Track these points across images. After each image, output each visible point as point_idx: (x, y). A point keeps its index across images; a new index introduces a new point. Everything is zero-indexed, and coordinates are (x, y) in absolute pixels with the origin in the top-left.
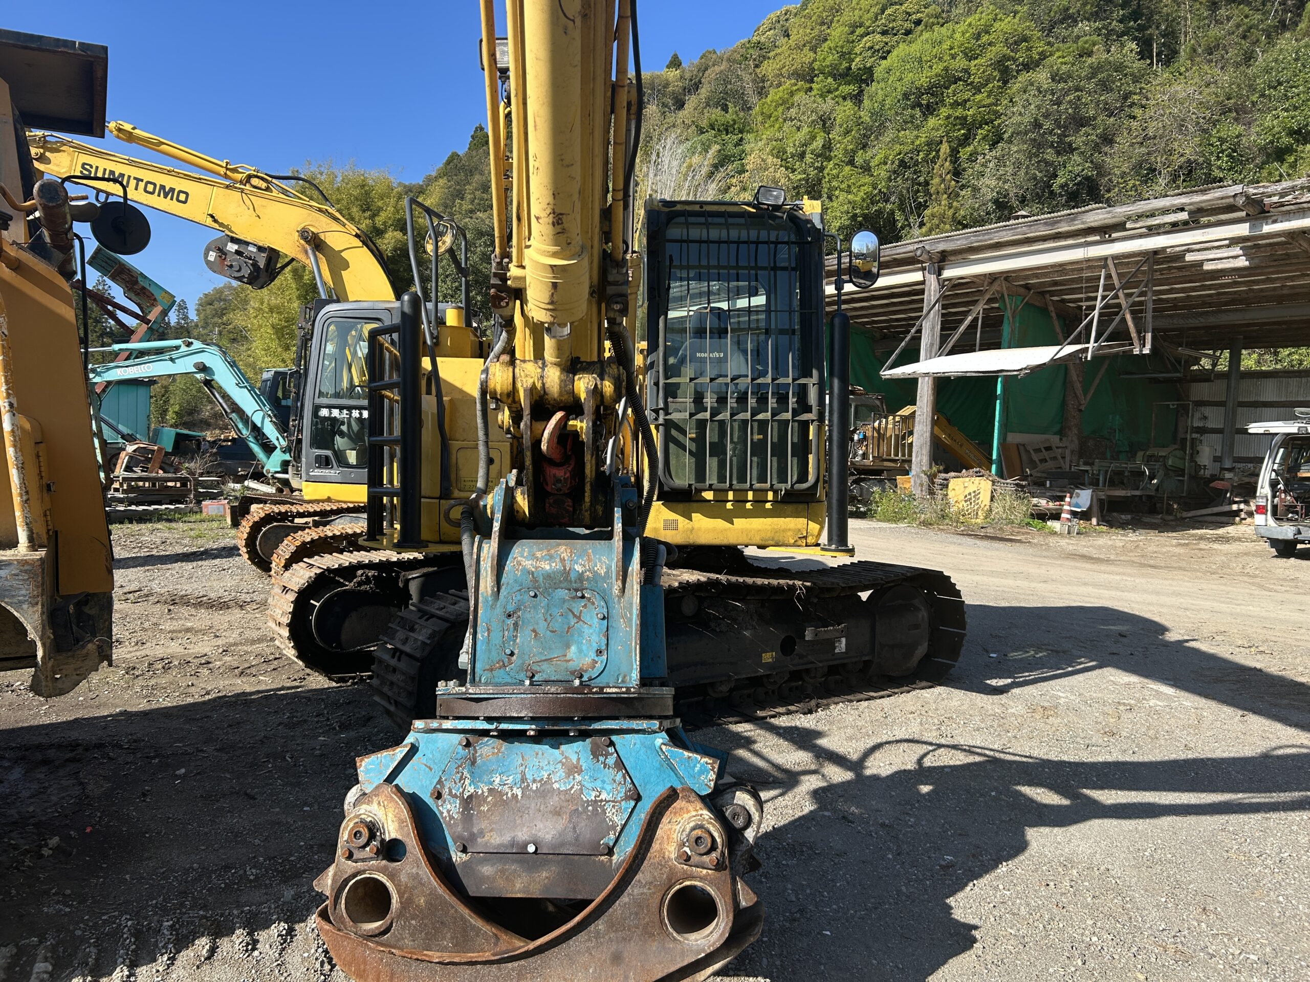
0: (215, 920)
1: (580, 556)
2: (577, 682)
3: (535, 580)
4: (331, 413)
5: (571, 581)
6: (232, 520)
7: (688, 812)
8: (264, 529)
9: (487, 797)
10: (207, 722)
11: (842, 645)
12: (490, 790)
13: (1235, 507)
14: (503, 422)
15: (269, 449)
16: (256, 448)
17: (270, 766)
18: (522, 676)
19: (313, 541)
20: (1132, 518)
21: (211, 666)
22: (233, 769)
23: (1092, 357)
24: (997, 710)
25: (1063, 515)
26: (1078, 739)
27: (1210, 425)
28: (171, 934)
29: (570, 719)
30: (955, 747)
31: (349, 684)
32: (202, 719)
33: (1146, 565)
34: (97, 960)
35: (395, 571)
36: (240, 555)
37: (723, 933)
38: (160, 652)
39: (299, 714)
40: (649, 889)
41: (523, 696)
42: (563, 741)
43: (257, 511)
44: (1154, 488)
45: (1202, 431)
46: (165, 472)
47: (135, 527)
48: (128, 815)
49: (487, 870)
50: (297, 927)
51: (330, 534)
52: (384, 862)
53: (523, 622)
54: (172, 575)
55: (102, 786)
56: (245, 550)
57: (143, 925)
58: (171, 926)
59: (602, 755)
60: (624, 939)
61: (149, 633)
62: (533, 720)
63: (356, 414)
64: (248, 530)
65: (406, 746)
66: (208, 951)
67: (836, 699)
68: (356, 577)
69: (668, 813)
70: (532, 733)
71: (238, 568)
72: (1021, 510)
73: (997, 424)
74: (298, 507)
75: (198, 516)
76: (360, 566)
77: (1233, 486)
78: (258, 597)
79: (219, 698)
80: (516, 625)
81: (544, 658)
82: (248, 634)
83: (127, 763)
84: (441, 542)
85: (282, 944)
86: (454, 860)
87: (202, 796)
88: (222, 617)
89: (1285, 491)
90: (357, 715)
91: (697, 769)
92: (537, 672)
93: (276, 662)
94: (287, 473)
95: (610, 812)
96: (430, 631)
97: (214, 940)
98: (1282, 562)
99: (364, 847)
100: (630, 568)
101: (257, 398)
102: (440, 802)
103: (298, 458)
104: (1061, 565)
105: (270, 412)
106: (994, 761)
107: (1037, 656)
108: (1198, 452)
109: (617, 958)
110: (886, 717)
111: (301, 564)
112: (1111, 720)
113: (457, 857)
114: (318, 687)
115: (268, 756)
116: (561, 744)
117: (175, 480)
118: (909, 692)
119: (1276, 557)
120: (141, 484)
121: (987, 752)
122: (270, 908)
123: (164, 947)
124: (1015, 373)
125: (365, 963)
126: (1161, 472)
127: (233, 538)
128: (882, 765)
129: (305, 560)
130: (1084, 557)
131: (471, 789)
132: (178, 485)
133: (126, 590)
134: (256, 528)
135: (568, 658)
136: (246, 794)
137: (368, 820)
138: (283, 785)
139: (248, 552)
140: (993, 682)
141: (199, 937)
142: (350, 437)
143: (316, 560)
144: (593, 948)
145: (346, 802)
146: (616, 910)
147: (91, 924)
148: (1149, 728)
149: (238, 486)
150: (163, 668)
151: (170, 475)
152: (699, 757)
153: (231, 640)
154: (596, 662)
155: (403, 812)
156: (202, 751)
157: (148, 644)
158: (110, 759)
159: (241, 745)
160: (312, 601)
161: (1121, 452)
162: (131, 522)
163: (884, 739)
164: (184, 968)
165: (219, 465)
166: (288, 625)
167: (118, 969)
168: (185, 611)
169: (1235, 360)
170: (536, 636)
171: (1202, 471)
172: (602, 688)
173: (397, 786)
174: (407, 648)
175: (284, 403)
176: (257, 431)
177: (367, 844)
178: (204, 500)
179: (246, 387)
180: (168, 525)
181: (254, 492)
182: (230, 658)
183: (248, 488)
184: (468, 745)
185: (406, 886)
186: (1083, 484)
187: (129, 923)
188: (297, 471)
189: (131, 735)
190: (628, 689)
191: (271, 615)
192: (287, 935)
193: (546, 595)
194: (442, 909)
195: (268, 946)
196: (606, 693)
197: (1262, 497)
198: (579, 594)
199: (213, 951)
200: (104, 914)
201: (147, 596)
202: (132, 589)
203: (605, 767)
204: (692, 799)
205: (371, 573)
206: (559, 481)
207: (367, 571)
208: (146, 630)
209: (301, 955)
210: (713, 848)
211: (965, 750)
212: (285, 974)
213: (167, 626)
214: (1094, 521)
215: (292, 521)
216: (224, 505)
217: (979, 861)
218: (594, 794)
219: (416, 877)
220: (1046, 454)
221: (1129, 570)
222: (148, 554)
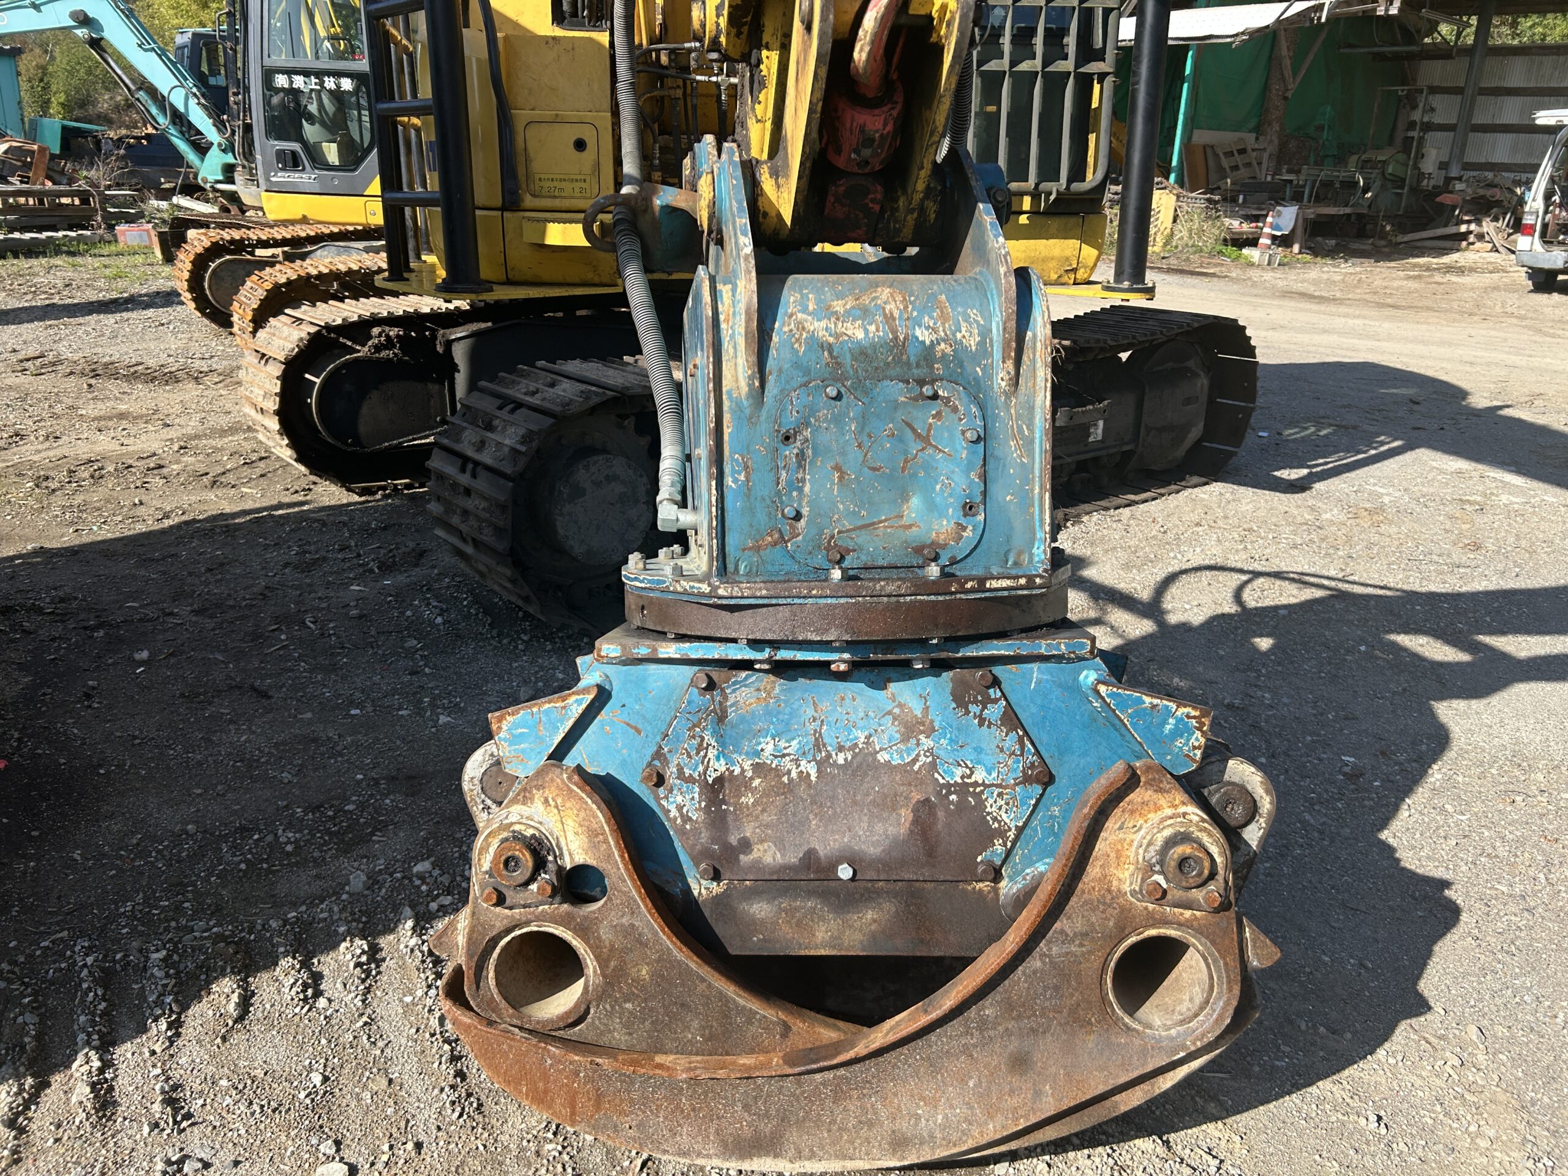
0: (242, 939)
1: (924, 310)
2: (933, 571)
3: (836, 362)
4: (291, 82)
5: (908, 364)
6: (163, 253)
7: (1158, 808)
8: (213, 265)
9: (752, 779)
10: (172, 564)
11: (1098, 432)
12: (757, 767)
13: (1463, 228)
14: (703, 25)
15: (202, 148)
16: (182, 146)
17: (283, 637)
18: (819, 560)
19: (289, 283)
20: (1337, 244)
21: (165, 471)
22: (226, 645)
23: (1327, 19)
24: (1307, 517)
25: (1262, 241)
26: (1435, 557)
27: (1437, 119)
28: (167, 976)
29: (923, 643)
30: (1278, 575)
31: (378, 496)
32: (163, 559)
33: (1385, 304)
34: (38, 1038)
35: (429, 329)
36: (183, 303)
37: (1221, 1017)
38: (83, 450)
39: (312, 548)
40: (1081, 945)
41: (829, 601)
42: (893, 675)
43: (197, 240)
44: (1366, 204)
45: (1428, 127)
46: (54, 183)
47: (23, 263)
48: (65, 733)
49: (760, 909)
50: (384, 942)
51: (314, 272)
52: (566, 907)
53: (814, 449)
54: (88, 334)
55: (17, 682)
56: (188, 295)
57: (114, 961)
58: (164, 960)
59: (976, 702)
60: (1033, 1030)
61: (64, 421)
62: (849, 645)
63: (330, 83)
64: (189, 266)
65: (586, 690)
66: (238, 1005)
67: (1087, 507)
68: (371, 338)
69: (1117, 811)
70: (843, 667)
71: (182, 322)
72: (1212, 232)
73: (1181, 117)
74: (258, 232)
75: (113, 248)
76: (376, 320)
77: (1465, 201)
78: (219, 365)
79: (186, 523)
80: (801, 456)
81: (860, 523)
82: (214, 421)
83: (54, 639)
84: (509, 282)
85: (363, 981)
86: (696, 893)
87: (182, 695)
88: (171, 396)
89: (1561, 206)
90: (404, 549)
91: (1168, 727)
92: (848, 551)
93: (262, 464)
94: (233, 182)
95: (992, 805)
96: (521, 431)
97: (245, 980)
98: (1542, 298)
99: (527, 884)
100: (1029, 334)
101: (172, 66)
102: (661, 791)
103: (248, 153)
104: (1280, 307)
105: (195, 90)
106: (1341, 596)
107: (1322, 433)
108: (1423, 156)
109: (1020, 1063)
110: (1165, 532)
111: (282, 318)
112: (1464, 527)
113: (701, 887)
114: (333, 503)
115: (277, 619)
116: (890, 680)
117: (71, 194)
118: (1178, 492)
119: (1531, 291)
120: (22, 200)
121: (1326, 582)
122: (331, 910)
123: (159, 1003)
124: (1229, 40)
125: (545, 1077)
126: (1378, 183)
127: (168, 278)
128: (1187, 607)
129: (287, 311)
130: (1304, 296)
131: (721, 766)
132: (77, 202)
133: (21, 355)
134: (200, 263)
135: (905, 521)
136: (254, 689)
137: (529, 832)
138: (310, 671)
139: (194, 300)
140: (1285, 474)
141: (216, 978)
142: (323, 124)
143: (305, 311)
144: (975, 1046)
145: (466, 777)
146: (1018, 982)
147: (22, 959)
148: (1518, 537)
149: (164, 204)
150: (92, 477)
151: (62, 188)
152: (1173, 706)
153: (189, 431)
154: (964, 529)
155: (595, 817)
156: (171, 614)
157: (64, 438)
158: (27, 633)
159: (231, 603)
160: (307, 376)
161: (1327, 156)
162: (16, 256)
163: (1175, 567)
164: (199, 1042)
165: (132, 173)
166: (277, 413)
167: (80, 1059)
168: (113, 387)
169: (1483, 31)
170: (841, 478)
171: (1425, 181)
172: (982, 581)
173: (579, 770)
174: (486, 458)
175: (212, 81)
176: (179, 119)
177: (532, 879)
178: (117, 224)
179: (153, 49)
180: (70, 259)
181: (189, 212)
182: (192, 459)
183: (179, 207)
184: (711, 686)
185: (612, 948)
186: (1283, 199)
187: (90, 960)
188: (251, 175)
189: (55, 589)
190: (1030, 579)
191: (248, 398)
192: (369, 962)
193: (858, 394)
194: (683, 985)
195: (339, 986)
196: (990, 590)
197: (1531, 213)
198: (927, 390)
199: (245, 1003)
200: (43, 935)
201: (54, 364)
202: (31, 353)
203: (981, 724)
204: (1165, 785)
205: (393, 332)
206: (869, 142)
207: (387, 329)
208: (57, 417)
209: (401, 1000)
210: (1212, 876)
211: (1293, 580)
212: (381, 1044)
213: (90, 410)
214: (1296, 248)
215: (252, 254)
216: (147, 231)
217: (1396, 763)
218: (959, 772)
219: (629, 931)
220: (1238, 159)
221: (1366, 312)
222: (47, 302)
